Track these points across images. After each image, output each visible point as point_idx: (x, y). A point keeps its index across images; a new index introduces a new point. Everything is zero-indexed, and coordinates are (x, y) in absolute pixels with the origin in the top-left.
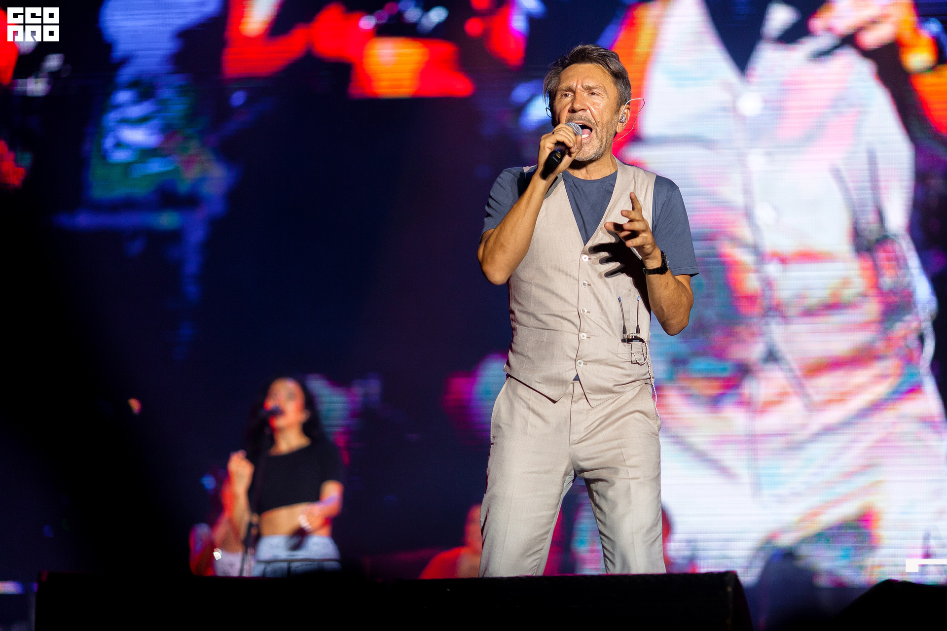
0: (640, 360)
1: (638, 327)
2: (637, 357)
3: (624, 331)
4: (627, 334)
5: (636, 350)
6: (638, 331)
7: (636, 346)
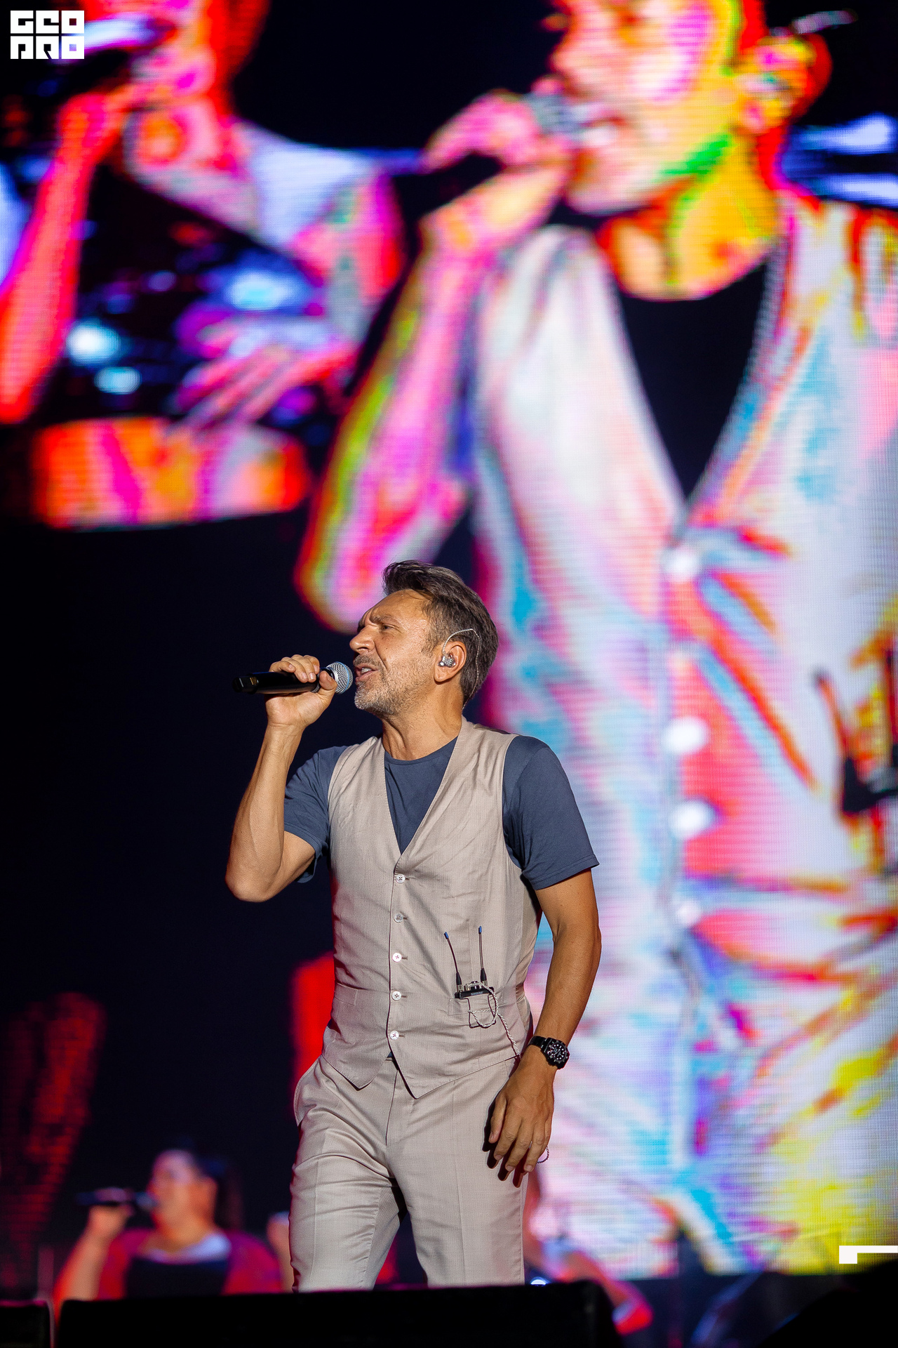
0: (485, 1020)
1: (483, 971)
2: (479, 1016)
3: (459, 981)
4: (463, 984)
5: (478, 1007)
6: (483, 977)
7: (477, 1001)
